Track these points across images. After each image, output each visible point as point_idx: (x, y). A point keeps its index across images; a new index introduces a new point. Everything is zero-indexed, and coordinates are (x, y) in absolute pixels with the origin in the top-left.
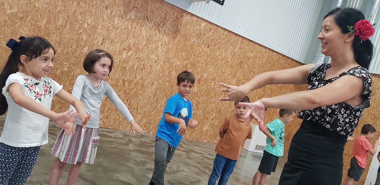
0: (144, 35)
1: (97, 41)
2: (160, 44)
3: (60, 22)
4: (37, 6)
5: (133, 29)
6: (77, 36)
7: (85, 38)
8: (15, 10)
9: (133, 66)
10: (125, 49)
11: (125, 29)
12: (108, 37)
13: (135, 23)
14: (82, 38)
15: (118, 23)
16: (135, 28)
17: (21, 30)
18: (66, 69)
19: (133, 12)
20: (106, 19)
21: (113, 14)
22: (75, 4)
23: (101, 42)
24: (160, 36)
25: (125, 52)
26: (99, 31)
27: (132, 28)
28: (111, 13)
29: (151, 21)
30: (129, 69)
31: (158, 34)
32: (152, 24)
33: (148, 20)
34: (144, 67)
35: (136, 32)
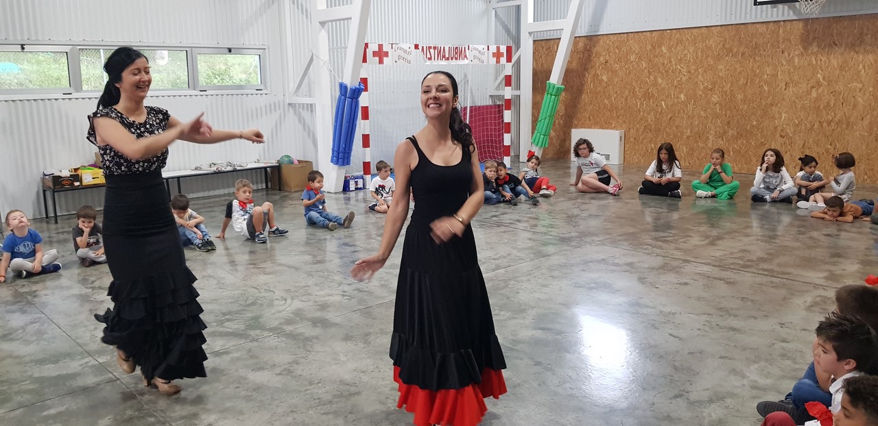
0: (835, 64)
1: (780, 87)
2: (861, 67)
3: (742, 81)
4: (721, 75)
5: (819, 62)
6: (759, 89)
7: (766, 88)
8: (706, 84)
9: (828, 103)
10: (814, 87)
11: (809, 65)
12: (791, 79)
13: (819, 56)
14: (765, 90)
15: (799, 62)
16: (821, 60)
17: (712, 99)
18: (754, 123)
19: (815, 44)
20: (785, 63)
21: (791, 56)
22: (751, 61)
23: (784, 87)
24: (859, 56)
25: (814, 90)
26: (780, 77)
27: (817, 61)
28: (789, 55)
29: (841, 45)
30: (824, 108)
31: (855, 56)
32: (843, 48)
33: (836, 45)
34: (844, 100)
35: (823, 64)
